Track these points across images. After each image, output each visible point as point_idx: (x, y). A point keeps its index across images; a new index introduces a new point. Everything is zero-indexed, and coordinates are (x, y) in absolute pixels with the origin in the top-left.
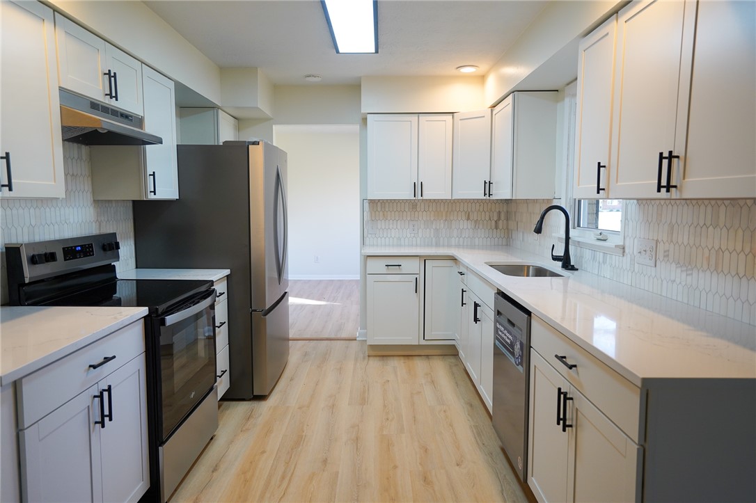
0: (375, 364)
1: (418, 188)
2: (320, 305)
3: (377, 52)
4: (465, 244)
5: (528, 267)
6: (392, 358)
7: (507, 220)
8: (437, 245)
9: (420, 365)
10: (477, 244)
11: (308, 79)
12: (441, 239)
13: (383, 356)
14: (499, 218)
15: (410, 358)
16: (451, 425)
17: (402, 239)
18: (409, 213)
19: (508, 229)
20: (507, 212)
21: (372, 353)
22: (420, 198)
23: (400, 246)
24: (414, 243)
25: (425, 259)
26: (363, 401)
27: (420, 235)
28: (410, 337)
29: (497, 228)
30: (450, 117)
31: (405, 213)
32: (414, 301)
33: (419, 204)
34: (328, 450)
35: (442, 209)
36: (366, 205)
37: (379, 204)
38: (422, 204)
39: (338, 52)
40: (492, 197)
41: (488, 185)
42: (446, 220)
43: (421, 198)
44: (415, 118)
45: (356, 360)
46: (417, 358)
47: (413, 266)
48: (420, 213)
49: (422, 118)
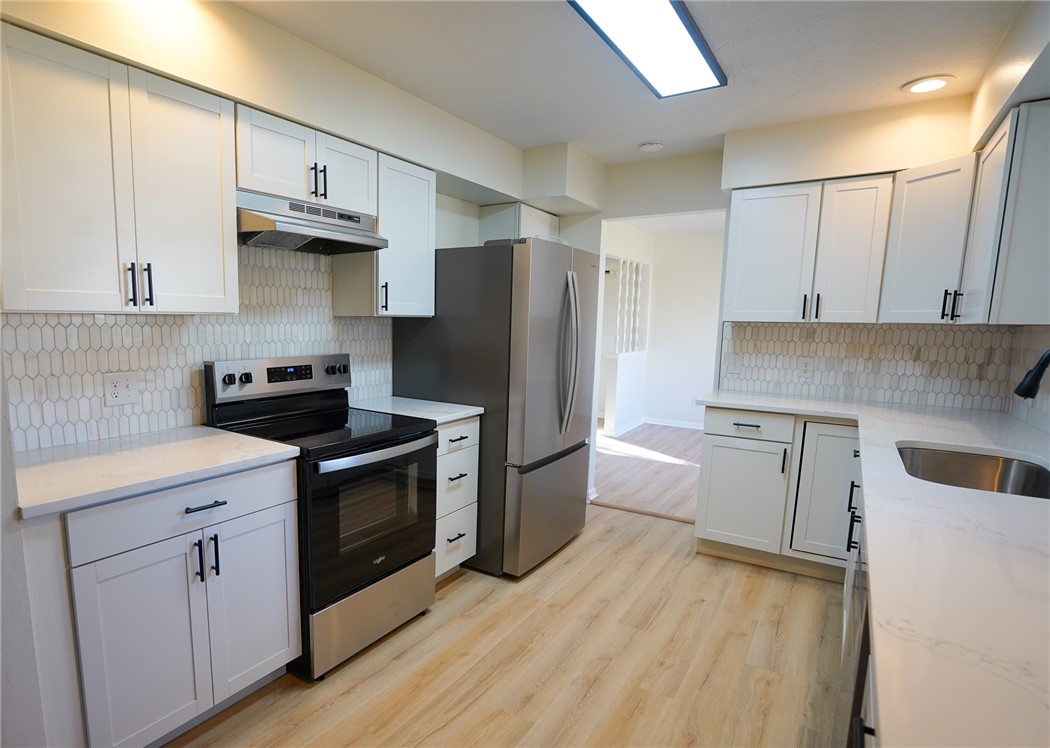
0: (700, 566)
1: (812, 303)
2: (674, 465)
4: (906, 401)
5: (1008, 462)
6: (732, 564)
7: (1009, 364)
8: (847, 399)
9: (773, 588)
10: (931, 402)
11: (643, 149)
12: (857, 390)
13: (720, 558)
14: (989, 360)
17: (784, 385)
18: (799, 345)
19: (1008, 381)
20: (1012, 349)
21: (704, 550)
22: (813, 320)
23: (778, 395)
24: (805, 392)
25: (806, 421)
26: (644, 621)
27: (817, 380)
28: (767, 540)
29: (980, 377)
30: (889, 180)
31: (792, 344)
32: (778, 486)
33: (819, 331)
35: (863, 341)
36: (728, 330)
37: (749, 329)
38: (826, 331)
39: (659, 96)
40: (956, 321)
41: (952, 298)
42: (869, 358)
43: (816, 320)
44: (817, 187)
45: (674, 555)
46: (775, 574)
47: (784, 430)
48: (821, 345)
49: (830, 187)
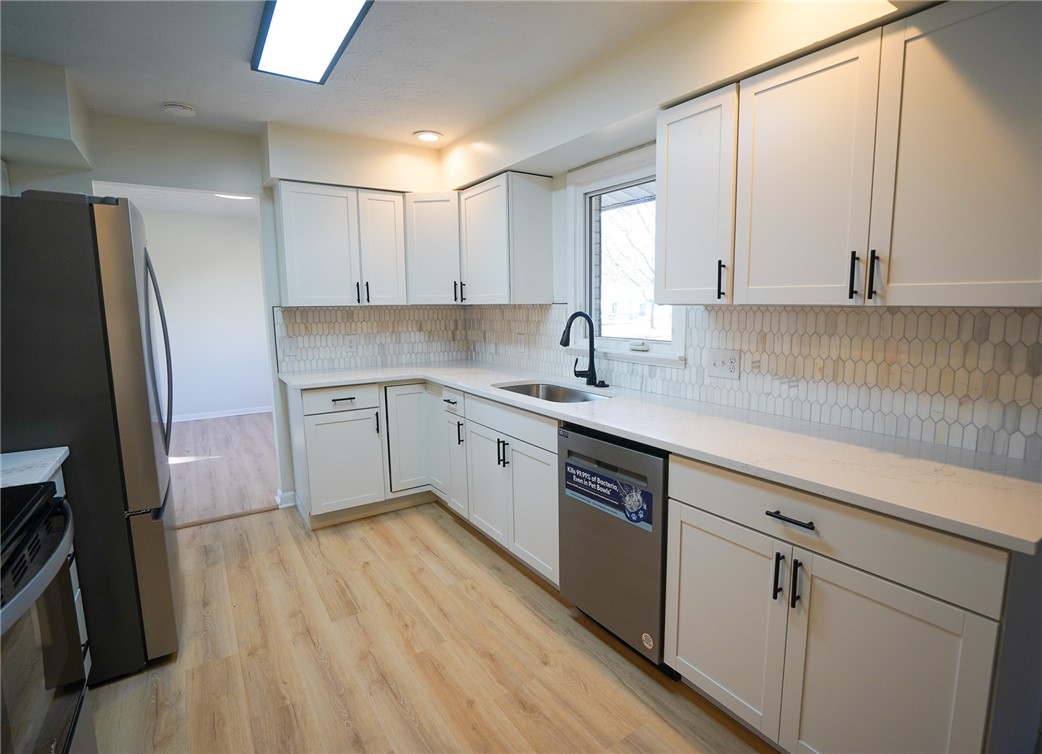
0: (329, 541)
1: (362, 289)
3: (323, 81)
4: (419, 361)
7: (465, 329)
8: (384, 365)
9: (394, 526)
10: (432, 360)
11: (168, 109)
12: (389, 357)
13: (335, 526)
14: (456, 328)
15: (374, 519)
16: (496, 607)
17: (336, 361)
18: (343, 325)
19: (466, 339)
20: (465, 320)
21: (318, 525)
22: (366, 303)
23: (332, 371)
24: (353, 364)
25: (385, 386)
26: (352, 608)
27: (360, 354)
28: (374, 492)
29: (454, 339)
30: (399, 197)
31: (337, 325)
32: (378, 443)
33: (356, 312)
34: (350, 718)
35: (387, 319)
36: (279, 314)
37: (298, 314)
38: (361, 313)
39: (254, 66)
40: (464, 303)
41: (459, 288)
42: (393, 332)
43: (368, 304)
44: (352, 193)
45: (298, 541)
46: (383, 517)
47: (374, 397)
48: (359, 324)
49: (363, 194)
